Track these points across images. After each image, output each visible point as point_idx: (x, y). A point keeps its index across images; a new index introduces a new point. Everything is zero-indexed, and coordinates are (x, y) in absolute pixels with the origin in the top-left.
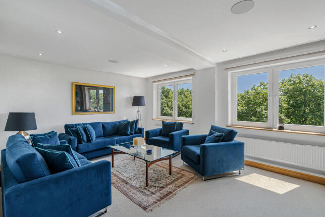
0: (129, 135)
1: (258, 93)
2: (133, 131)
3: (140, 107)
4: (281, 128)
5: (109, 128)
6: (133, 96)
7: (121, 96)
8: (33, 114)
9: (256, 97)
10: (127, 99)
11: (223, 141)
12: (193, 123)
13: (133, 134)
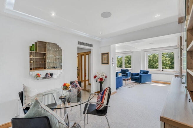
1: (155, 57)
4: (162, 70)
9: (154, 59)
11: (145, 74)
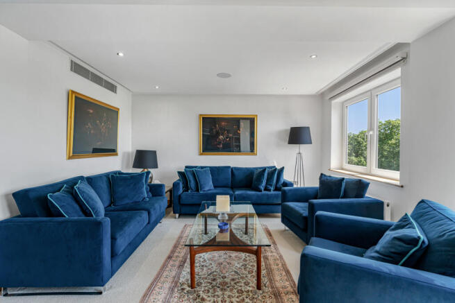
0: (261, 191)
2: (271, 185)
3: (303, 146)
5: (239, 176)
6: (289, 128)
7: (269, 129)
8: (154, 152)
10: (280, 133)
12: (402, 187)
13: (270, 190)
